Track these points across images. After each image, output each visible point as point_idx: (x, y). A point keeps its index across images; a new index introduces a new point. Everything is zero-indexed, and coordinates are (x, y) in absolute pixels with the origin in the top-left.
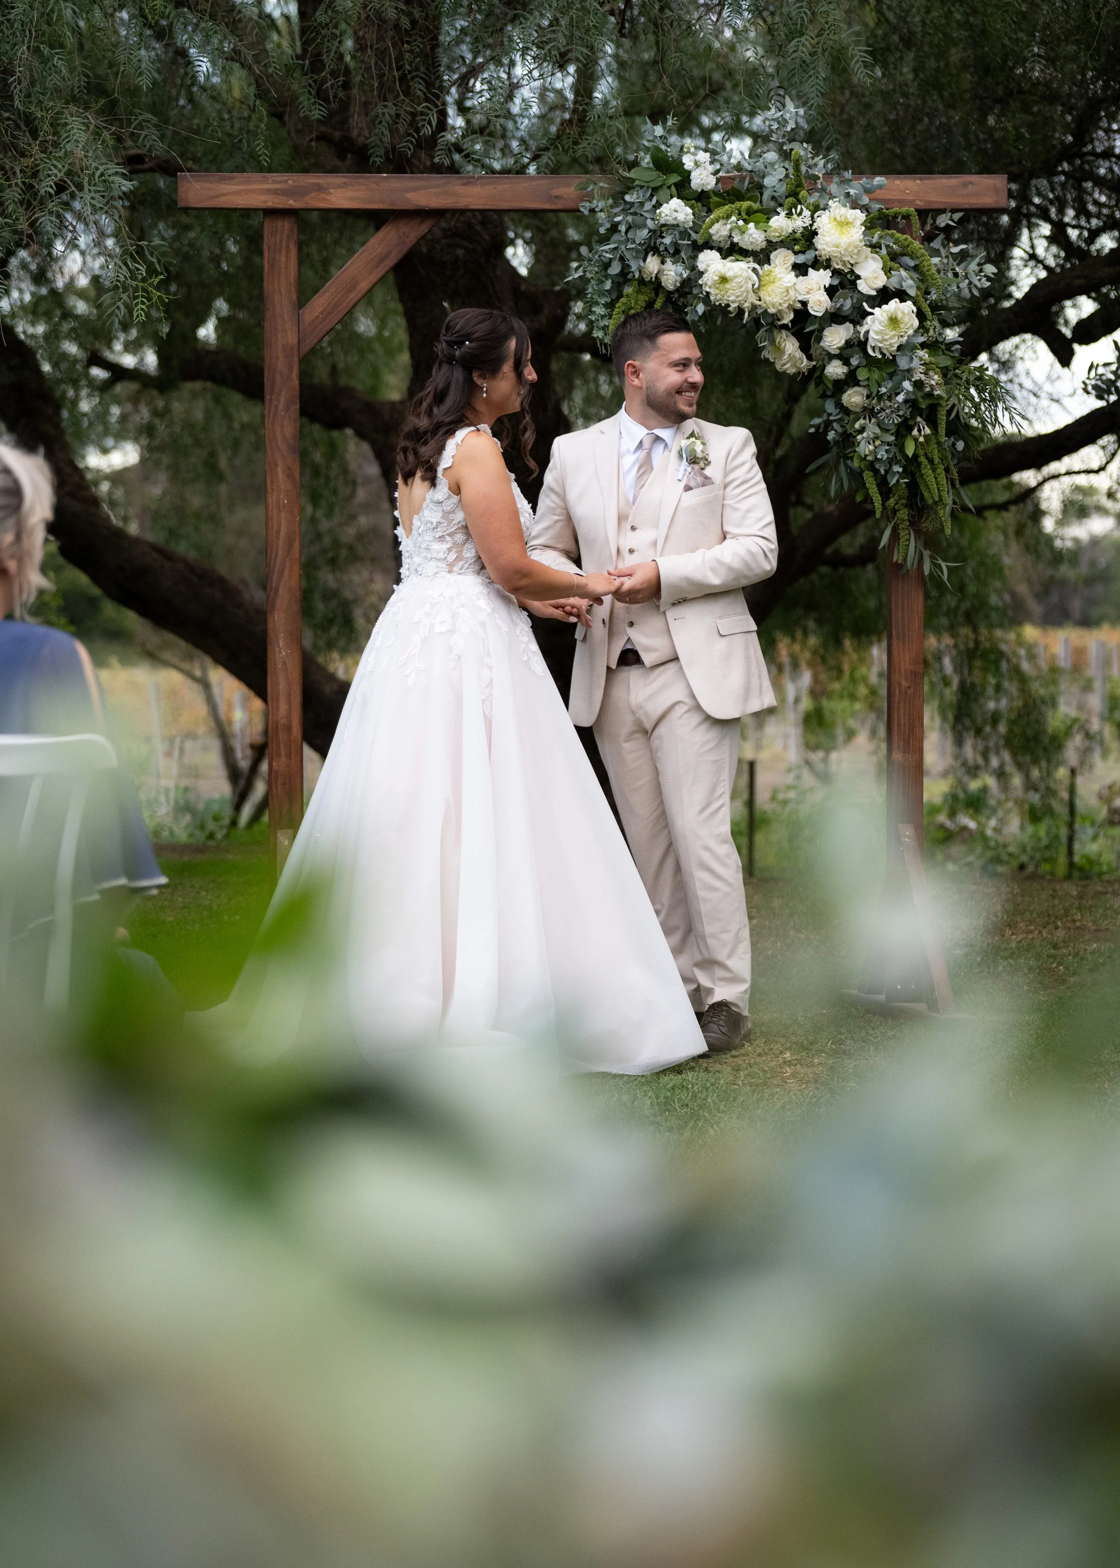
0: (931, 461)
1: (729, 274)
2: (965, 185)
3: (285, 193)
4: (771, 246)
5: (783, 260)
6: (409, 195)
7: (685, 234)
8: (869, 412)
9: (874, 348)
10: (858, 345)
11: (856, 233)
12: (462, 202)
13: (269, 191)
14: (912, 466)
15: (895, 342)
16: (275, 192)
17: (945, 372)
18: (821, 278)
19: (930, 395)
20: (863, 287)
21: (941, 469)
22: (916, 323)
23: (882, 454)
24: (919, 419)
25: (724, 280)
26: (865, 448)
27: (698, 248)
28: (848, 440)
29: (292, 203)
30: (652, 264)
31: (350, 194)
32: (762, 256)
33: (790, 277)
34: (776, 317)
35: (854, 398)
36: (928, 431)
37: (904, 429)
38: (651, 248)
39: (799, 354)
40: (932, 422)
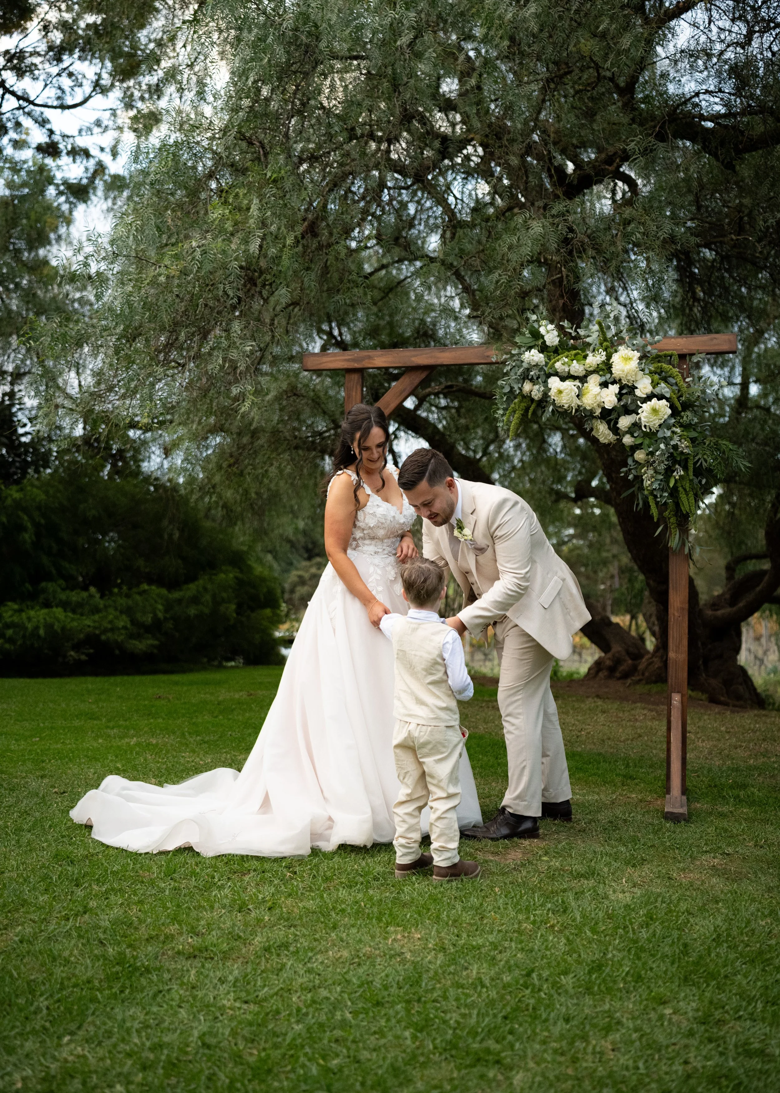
0: (685, 490)
1: (562, 388)
2: (712, 339)
3: (354, 360)
4: (588, 373)
5: (594, 380)
6: (413, 359)
7: (541, 369)
8: (648, 464)
9: (645, 426)
10: (636, 425)
11: (634, 364)
12: (439, 362)
13: (345, 360)
14: (674, 493)
15: (657, 423)
16: (348, 360)
17: (693, 440)
18: (614, 389)
19: (682, 453)
20: (638, 393)
21: (691, 494)
22: (669, 411)
23: (656, 486)
24: (677, 466)
25: (560, 392)
26: (647, 483)
27: (549, 376)
28: (639, 479)
29: (356, 365)
30: (527, 387)
31: (384, 359)
32: (583, 379)
33: (598, 389)
34: (592, 412)
35: (640, 455)
36: (682, 473)
37: (669, 471)
38: (525, 377)
39: (607, 432)
40: (685, 468)
